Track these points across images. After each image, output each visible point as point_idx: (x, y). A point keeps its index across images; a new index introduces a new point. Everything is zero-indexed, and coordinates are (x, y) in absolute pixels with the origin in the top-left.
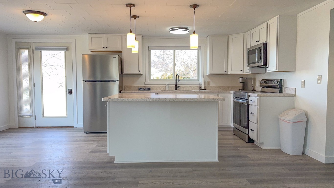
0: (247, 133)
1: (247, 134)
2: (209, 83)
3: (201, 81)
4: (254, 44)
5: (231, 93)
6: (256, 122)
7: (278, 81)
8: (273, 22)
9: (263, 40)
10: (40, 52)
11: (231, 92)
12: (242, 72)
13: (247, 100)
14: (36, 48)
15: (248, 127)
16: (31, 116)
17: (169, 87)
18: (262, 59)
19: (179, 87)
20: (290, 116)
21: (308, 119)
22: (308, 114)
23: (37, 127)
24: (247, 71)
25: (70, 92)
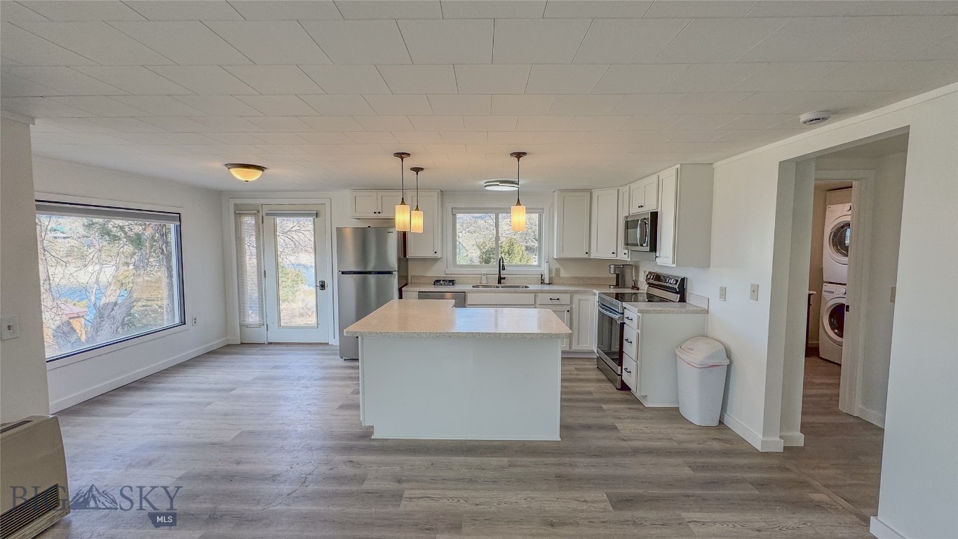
0: (619, 373)
1: (619, 375)
2: (558, 271)
3: (544, 269)
4: (635, 210)
5: (595, 294)
6: (634, 358)
7: (677, 281)
8: (669, 176)
9: (650, 207)
10: (273, 220)
11: (595, 291)
12: (615, 255)
13: (620, 315)
14: (267, 214)
15: (621, 364)
16: (260, 325)
17: (487, 278)
18: (648, 239)
19: (504, 278)
20: (699, 353)
21: (731, 362)
22: (730, 351)
23: (271, 343)
24: (624, 256)
25: (323, 286)
